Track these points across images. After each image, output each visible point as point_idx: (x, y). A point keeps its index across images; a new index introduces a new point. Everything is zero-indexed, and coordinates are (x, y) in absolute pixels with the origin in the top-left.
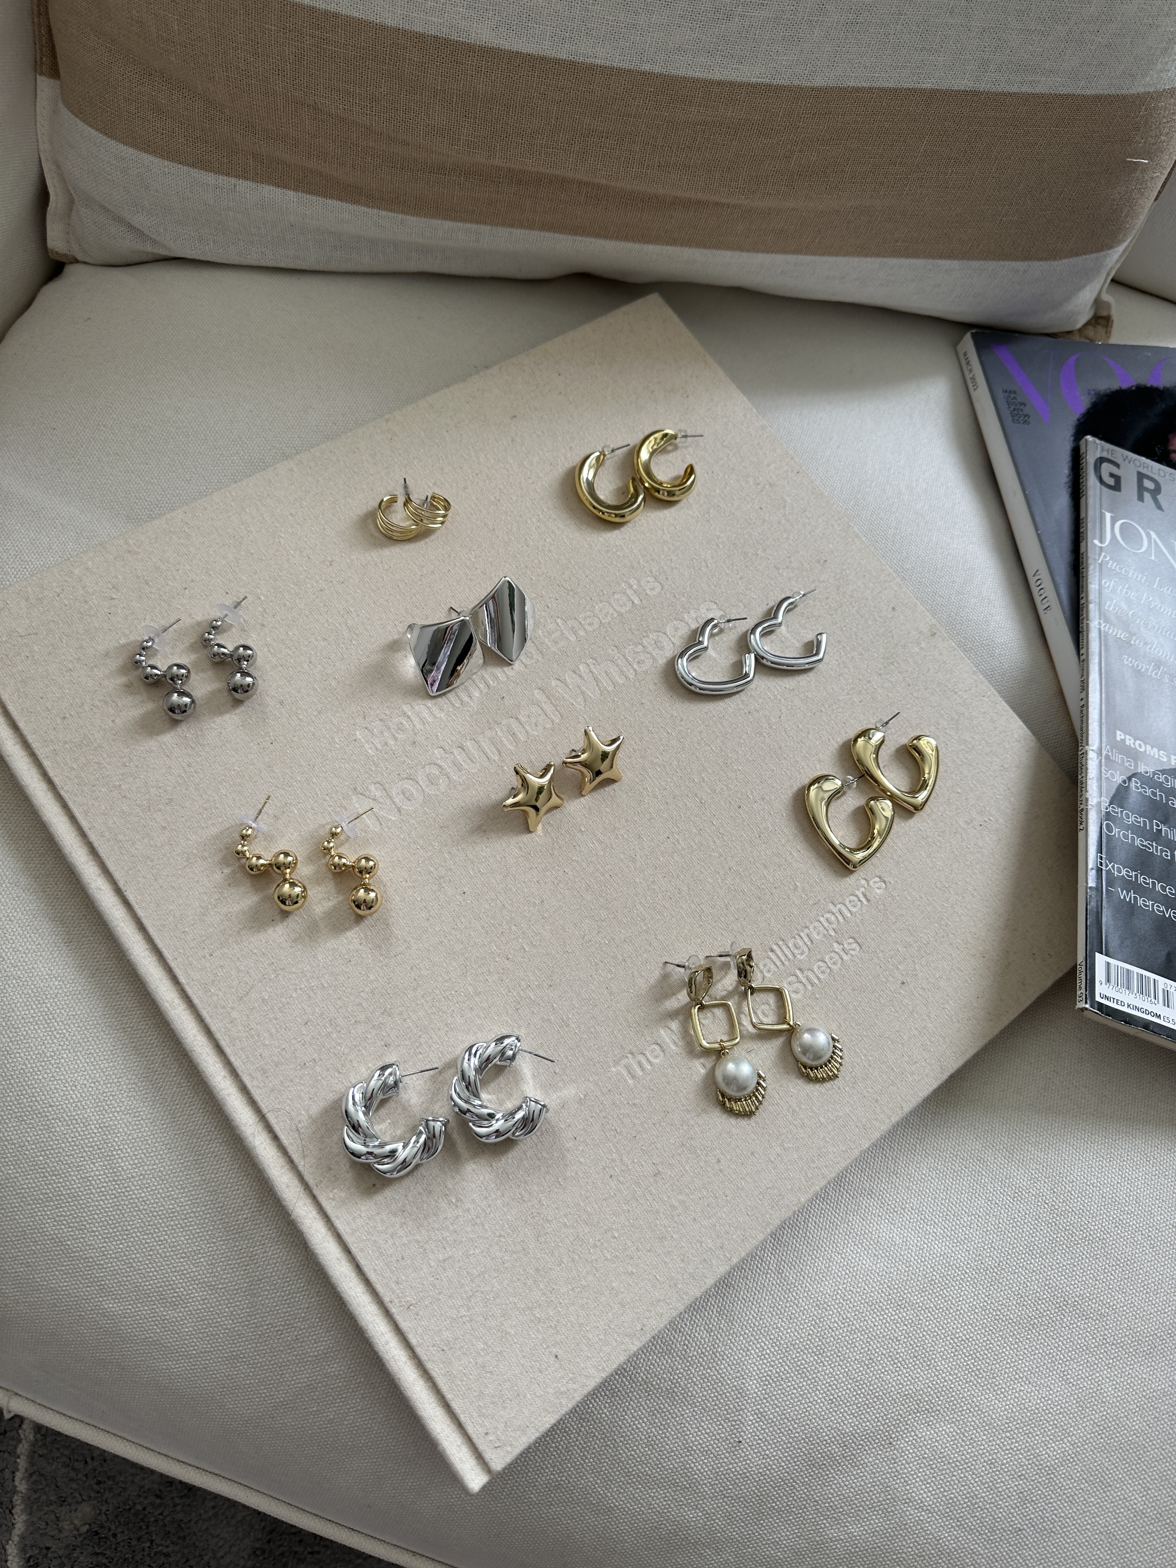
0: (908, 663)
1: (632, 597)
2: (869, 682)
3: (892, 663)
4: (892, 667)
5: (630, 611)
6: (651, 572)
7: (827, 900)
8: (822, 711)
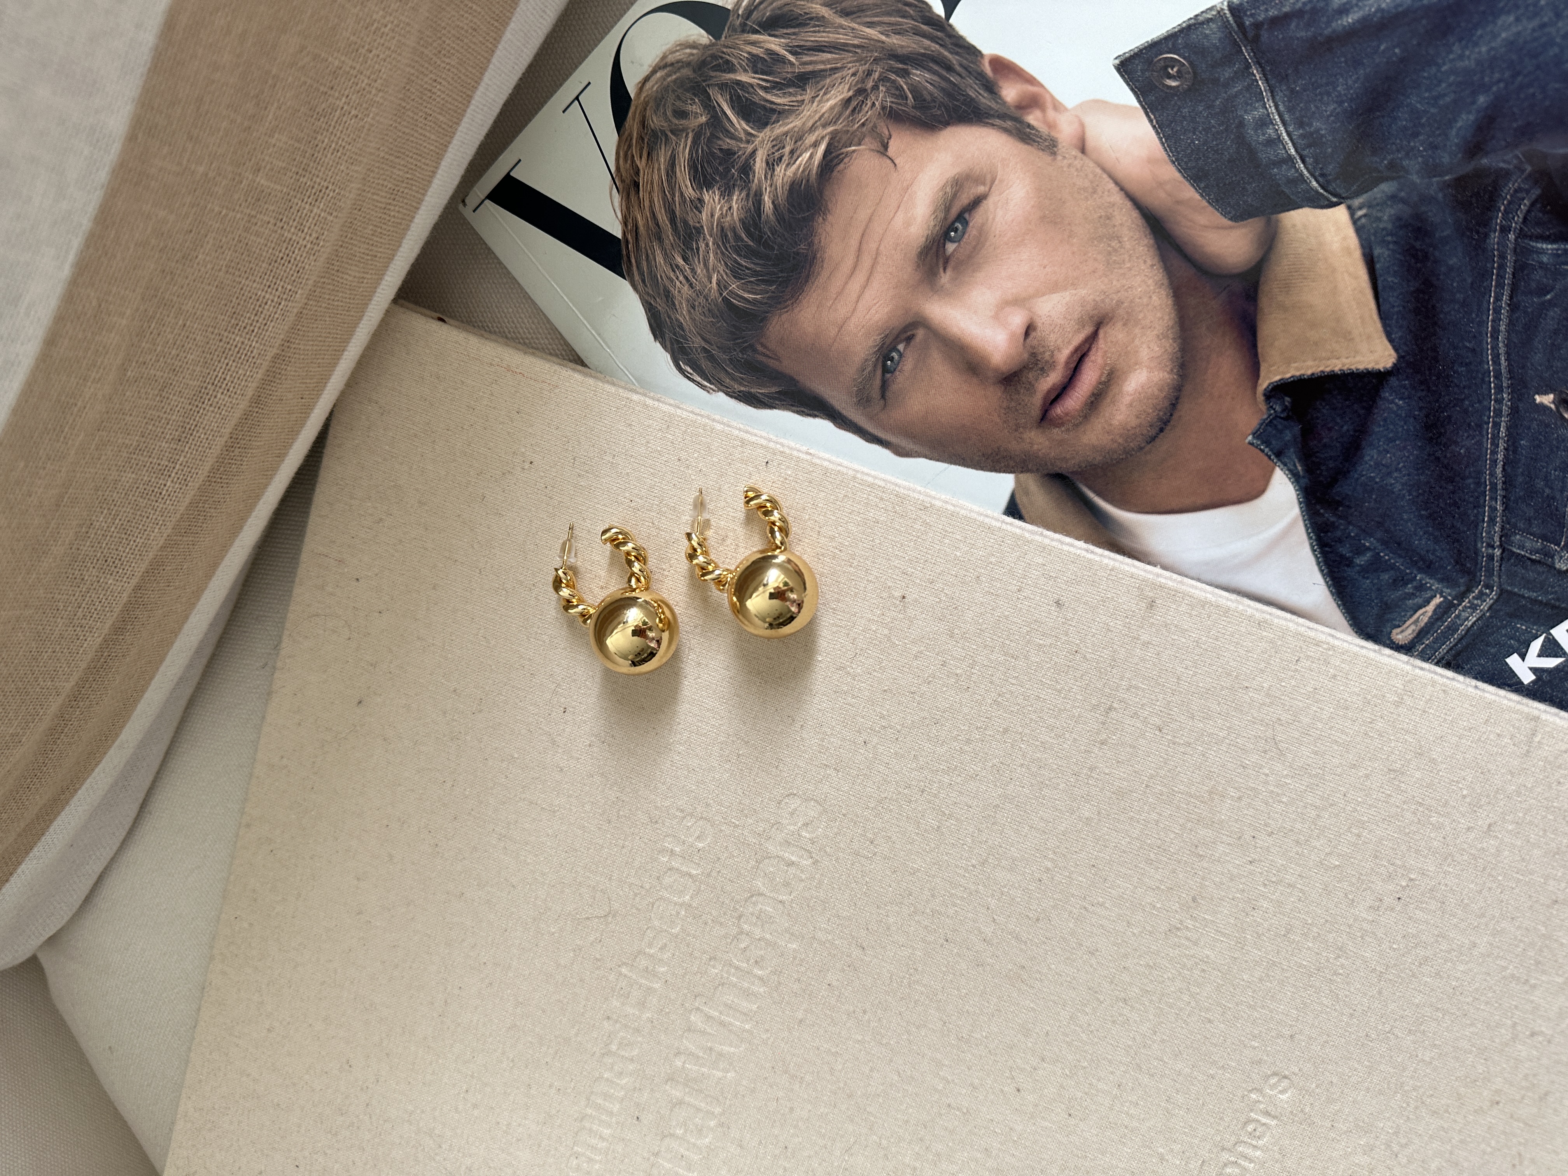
0: (1137, 688)
1: (684, 869)
2: (1091, 769)
3: (1110, 708)
4: (1113, 714)
5: (698, 892)
6: (682, 811)
7: (1215, 1150)
8: (1048, 869)
